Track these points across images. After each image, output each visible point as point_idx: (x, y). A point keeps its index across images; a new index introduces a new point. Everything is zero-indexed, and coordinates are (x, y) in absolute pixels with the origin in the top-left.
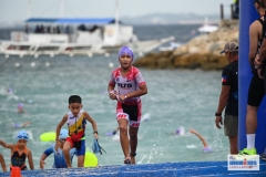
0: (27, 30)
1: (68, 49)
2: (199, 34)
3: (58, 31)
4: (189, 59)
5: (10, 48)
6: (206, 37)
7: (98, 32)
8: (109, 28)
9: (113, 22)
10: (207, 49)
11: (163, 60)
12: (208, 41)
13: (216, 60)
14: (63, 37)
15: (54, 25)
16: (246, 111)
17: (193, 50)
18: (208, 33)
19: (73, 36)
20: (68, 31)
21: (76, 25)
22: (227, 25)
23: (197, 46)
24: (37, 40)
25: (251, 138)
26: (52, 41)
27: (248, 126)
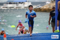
0: (7, 3)
1: (16, 7)
2: (46, 4)
3: (14, 3)
4: (44, 10)
5: (3, 7)
6: (48, 5)
7: (23, 4)
8: (25, 3)
9: (26, 1)
10: (48, 7)
11: (38, 10)
12: (48, 6)
13: (50, 10)
14: (15, 5)
15: (13, 2)
16: (57, 21)
17: (45, 8)
18: (48, 4)
19: (18, 5)
20: (16, 3)
21: (18, 2)
22: (52, 2)
23: (46, 7)
24: (9, 6)
25: (58, 27)
26: (13, 6)
27: (57, 25)
